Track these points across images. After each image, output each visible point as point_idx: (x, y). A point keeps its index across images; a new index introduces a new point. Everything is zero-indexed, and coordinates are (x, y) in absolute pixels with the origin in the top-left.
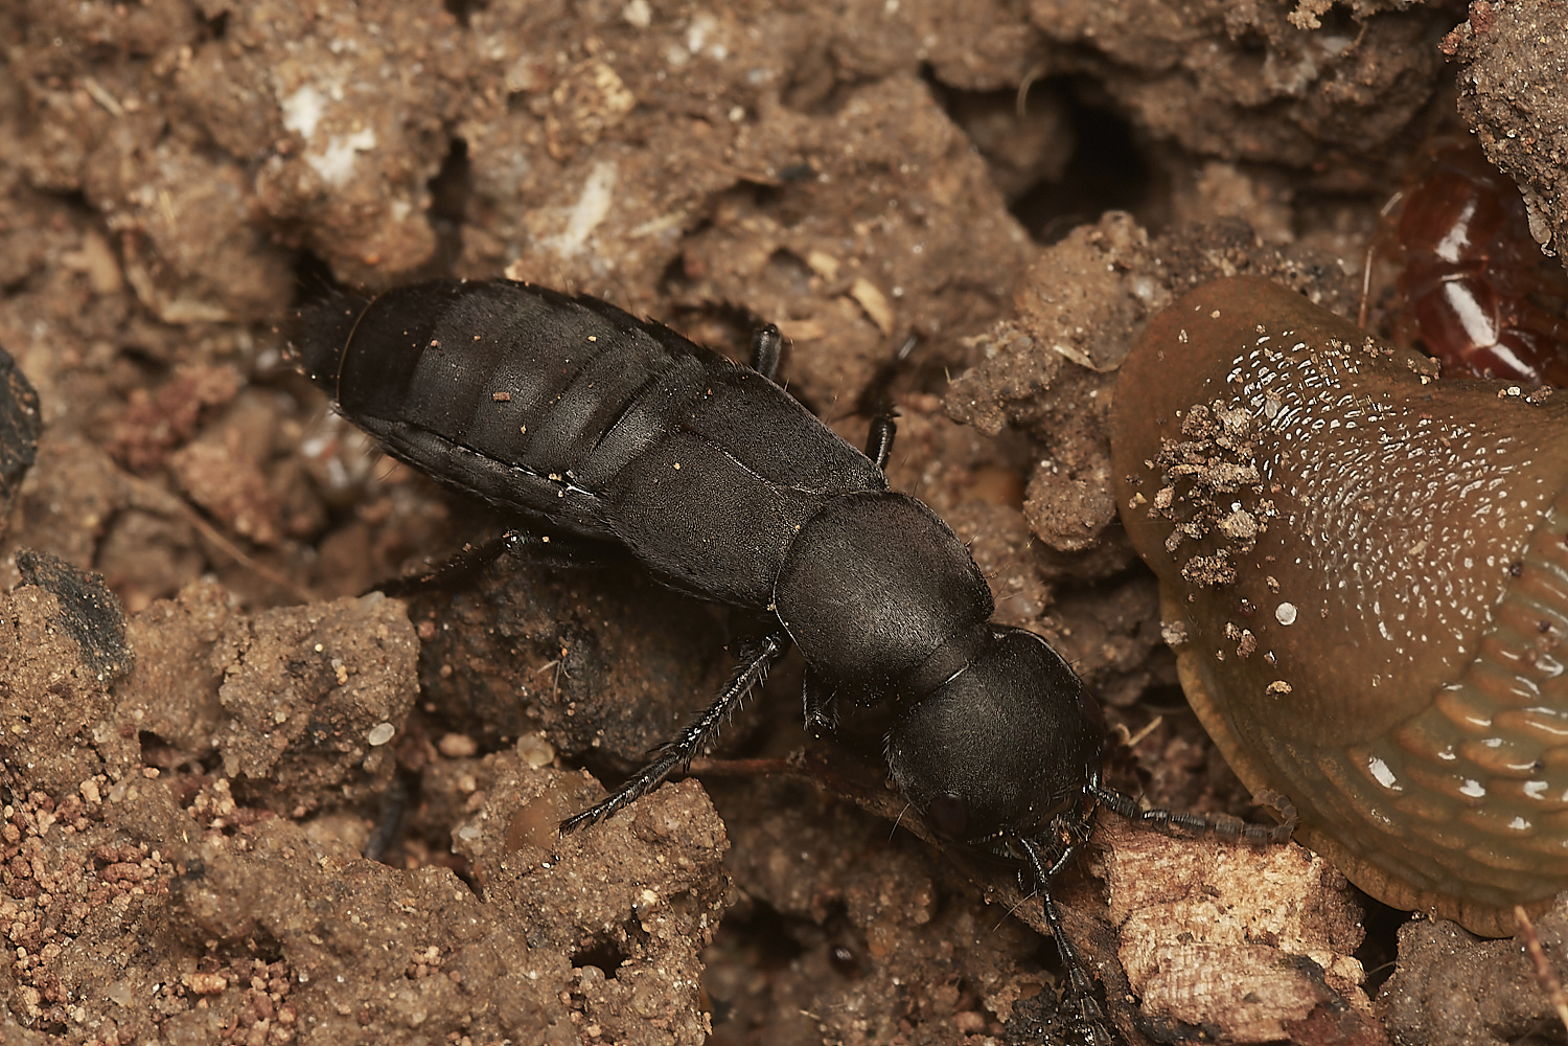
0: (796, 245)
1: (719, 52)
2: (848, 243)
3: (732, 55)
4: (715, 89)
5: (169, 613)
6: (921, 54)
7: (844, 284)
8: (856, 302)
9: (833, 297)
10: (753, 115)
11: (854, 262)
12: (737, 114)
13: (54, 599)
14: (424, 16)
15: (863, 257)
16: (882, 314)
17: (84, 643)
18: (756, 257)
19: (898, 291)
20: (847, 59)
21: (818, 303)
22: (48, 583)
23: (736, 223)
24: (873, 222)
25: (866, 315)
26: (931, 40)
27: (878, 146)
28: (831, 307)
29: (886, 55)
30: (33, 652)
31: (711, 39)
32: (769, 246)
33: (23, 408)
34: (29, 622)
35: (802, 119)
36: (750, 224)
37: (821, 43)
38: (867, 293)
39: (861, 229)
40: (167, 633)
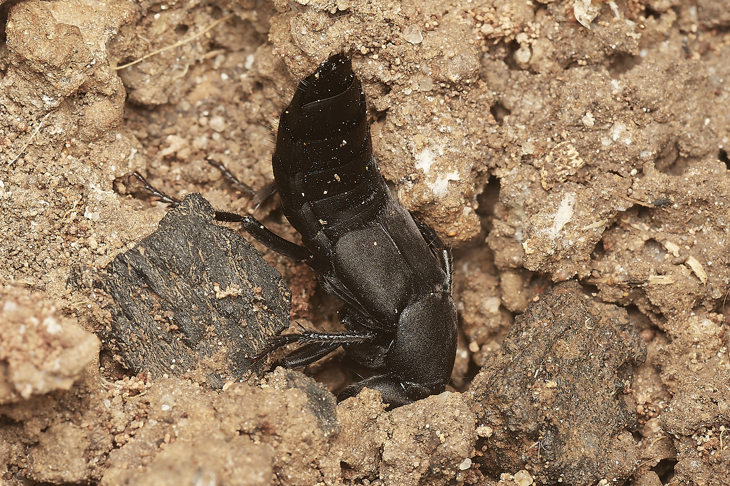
0: (659, 238)
1: (628, 141)
2: (685, 238)
3: (634, 143)
4: (623, 159)
5: (355, 404)
6: (721, 147)
7: (683, 258)
8: (689, 267)
9: (677, 264)
10: (641, 172)
11: (688, 248)
12: (634, 172)
13: (305, 396)
14: (482, 116)
15: (692, 245)
16: (702, 275)
17: (319, 418)
18: (639, 243)
19: (710, 263)
20: (685, 148)
21: (671, 267)
22: (302, 388)
23: (629, 225)
24: (697, 228)
25: (693, 273)
26: (725, 140)
27: (704, 192)
28: (677, 269)
29: (704, 146)
30: (294, 421)
31: (623, 135)
32: (646, 237)
33: (285, 299)
34: (293, 406)
35: (665, 176)
36: (636, 226)
37: (673, 139)
38: (693, 263)
39: (691, 231)
40: (353, 413)
